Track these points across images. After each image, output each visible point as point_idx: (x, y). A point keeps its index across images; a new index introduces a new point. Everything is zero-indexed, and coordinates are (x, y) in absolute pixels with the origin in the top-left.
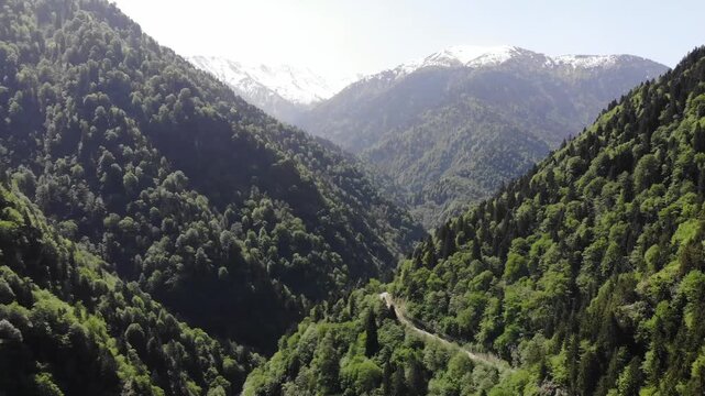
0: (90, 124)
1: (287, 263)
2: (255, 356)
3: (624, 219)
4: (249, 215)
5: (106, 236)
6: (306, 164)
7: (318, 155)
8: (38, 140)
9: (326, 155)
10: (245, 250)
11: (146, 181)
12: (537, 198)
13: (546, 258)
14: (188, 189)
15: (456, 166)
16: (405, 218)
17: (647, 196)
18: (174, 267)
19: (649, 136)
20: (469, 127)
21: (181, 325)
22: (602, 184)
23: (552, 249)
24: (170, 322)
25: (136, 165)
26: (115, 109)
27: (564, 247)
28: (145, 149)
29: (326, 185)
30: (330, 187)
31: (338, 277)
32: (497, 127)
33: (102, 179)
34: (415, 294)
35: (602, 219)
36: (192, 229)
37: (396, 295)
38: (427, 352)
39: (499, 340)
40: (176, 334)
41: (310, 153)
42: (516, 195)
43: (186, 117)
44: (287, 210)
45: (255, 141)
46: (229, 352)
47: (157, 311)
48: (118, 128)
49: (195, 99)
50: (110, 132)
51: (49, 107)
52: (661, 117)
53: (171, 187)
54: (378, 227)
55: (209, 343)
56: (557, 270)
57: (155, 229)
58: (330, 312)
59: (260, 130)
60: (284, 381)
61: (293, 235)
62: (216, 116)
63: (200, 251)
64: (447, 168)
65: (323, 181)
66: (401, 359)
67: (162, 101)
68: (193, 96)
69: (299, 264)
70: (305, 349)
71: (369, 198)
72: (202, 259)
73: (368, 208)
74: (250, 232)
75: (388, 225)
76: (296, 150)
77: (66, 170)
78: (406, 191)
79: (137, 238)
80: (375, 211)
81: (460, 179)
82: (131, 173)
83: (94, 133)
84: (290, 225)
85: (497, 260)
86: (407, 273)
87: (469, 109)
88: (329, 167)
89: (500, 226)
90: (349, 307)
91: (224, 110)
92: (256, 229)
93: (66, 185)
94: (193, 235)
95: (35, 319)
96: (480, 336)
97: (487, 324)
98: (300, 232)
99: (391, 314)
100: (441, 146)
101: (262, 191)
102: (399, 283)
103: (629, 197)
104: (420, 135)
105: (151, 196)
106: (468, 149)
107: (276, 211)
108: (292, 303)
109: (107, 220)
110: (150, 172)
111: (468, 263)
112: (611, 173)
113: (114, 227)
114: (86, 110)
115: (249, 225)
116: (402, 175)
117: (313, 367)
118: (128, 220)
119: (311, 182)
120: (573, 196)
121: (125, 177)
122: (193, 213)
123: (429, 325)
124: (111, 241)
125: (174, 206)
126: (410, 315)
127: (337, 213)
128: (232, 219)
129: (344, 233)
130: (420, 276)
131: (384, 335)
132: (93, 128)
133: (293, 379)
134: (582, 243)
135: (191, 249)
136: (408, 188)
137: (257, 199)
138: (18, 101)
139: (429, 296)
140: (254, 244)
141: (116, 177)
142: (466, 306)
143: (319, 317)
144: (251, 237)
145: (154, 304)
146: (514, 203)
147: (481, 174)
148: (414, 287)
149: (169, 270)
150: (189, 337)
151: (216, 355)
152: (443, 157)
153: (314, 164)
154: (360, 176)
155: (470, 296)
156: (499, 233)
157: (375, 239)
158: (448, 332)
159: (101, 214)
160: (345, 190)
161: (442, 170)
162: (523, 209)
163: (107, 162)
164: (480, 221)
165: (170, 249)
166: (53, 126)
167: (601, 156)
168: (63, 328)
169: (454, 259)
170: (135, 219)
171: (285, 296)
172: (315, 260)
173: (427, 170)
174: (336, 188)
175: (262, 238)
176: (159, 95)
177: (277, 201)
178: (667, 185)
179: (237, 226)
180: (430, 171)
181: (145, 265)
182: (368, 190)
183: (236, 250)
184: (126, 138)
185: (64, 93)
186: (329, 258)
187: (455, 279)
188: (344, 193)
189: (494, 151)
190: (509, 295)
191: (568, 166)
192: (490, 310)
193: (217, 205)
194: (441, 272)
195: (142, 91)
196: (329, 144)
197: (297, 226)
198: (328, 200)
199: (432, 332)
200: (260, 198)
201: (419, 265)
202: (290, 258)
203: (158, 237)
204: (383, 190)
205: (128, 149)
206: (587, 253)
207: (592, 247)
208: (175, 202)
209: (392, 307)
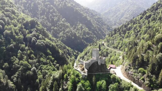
0: (47, 9)
1: (85, 37)
2: (79, 53)
3: (147, 27)
4: (78, 27)
5: (52, 31)
6: (89, 16)
7: (92, 14)
8: (37, 12)
9: (94, 14)
10: (77, 34)
11: (58, 20)
12: (133, 23)
13: (132, 34)
14: (66, 22)
15: (125, 16)
16: (111, 28)
17: (152, 23)
18: (65, 37)
19: (155, 11)
20: (129, 6)
21: (67, 47)
22: (145, 21)
23: (133, 32)
24: (65, 46)
25: (56, 17)
26: (51, 6)
27: (135, 32)
28: (58, 14)
29: (93, 21)
30: (94, 22)
31: (95, 40)
32: (135, 7)
33: (50, 20)
34: (108, 41)
35: (143, 27)
36: (68, 30)
37: (105, 42)
38: (109, 51)
39: (121, 48)
40: (66, 48)
41: (90, 14)
42: (129, 23)
43: (65, 7)
44: (85, 26)
45: (78, 12)
46: (75, 52)
47: (62, 44)
48: (52, 10)
49: (67, 3)
50: (51, 10)
51: (39, 6)
52: (158, 8)
53: (63, 22)
54: (104, 30)
55: (71, 50)
56: (133, 37)
57: (61, 30)
58: (93, 45)
59: (79, 9)
60: (84, 56)
61: (86, 31)
62: (71, 6)
63: (69, 34)
64: (123, 16)
65: (93, 20)
66: (104, 52)
67: (60, 4)
68: (66, 2)
69: (87, 37)
70: (88, 51)
71: (103, 24)
72: (69, 35)
73: (103, 26)
74: (78, 31)
75: (107, 30)
76: (87, 13)
77: (43, 18)
78: (112, 22)
79: (58, 31)
80: (104, 27)
81: (125, 19)
82: (55, 19)
83: (48, 11)
84: (86, 29)
85: (124, 35)
86: (107, 38)
87: (129, 2)
88: (94, 17)
89: (125, 29)
90: (96, 44)
91: (72, 5)
92: (79, 30)
93: (44, 21)
94: (67, 31)
95: (46, 42)
96: (118, 48)
97: (120, 46)
98: (88, 31)
99: (103, 45)
100: (122, 11)
101: (80, 23)
102: (105, 40)
103: (149, 23)
104: (117, 9)
105: (60, 23)
106: (128, 12)
107: (83, 27)
108: (86, 44)
109: (52, 28)
110: (59, 18)
111: (118, 36)
112: (147, 18)
113: (53, 29)
114: (46, 6)
115: (78, 29)
116: (112, 18)
117: (89, 53)
118: (56, 28)
119: (90, 20)
120: (139, 23)
121: (54, 20)
122: (67, 27)
123: (110, 46)
124: (53, 32)
125: (64, 25)
126: (107, 45)
127: (95, 27)
128: (74, 28)
129: (97, 31)
130: (109, 38)
131: (101, 48)
132: (48, 10)
133: (86, 55)
134: (138, 32)
135: (67, 34)
136: (113, 21)
137: (79, 24)
138: (33, 5)
139: (110, 42)
140: (79, 33)
141: (53, 19)
142: (117, 43)
143: (91, 45)
144: (78, 32)
145: (62, 43)
146: (128, 24)
147: (130, 18)
148: (108, 40)
149: (64, 37)
150: (68, 49)
151: (73, 52)
152: (122, 14)
153: (91, 16)
154: (101, 19)
155: (118, 41)
156: (125, 30)
157: (103, 33)
158: (113, 47)
159: (51, 27)
160: (98, 22)
161: (122, 17)
162: (130, 25)
163: (51, 17)
164: (122, 28)
165: (64, 33)
166: (40, 9)
167: (146, 15)
168: (50, 44)
169: (116, 35)
170: (57, 28)
171: (85, 43)
172: (90, 36)
173: (118, 17)
174: (95, 22)
175: (80, 32)
176: (59, 2)
177: (83, 25)
178: (155, 21)
179: (75, 29)
180: (119, 17)
181: (59, 36)
182: (103, 22)
183: (75, 34)
184: (54, 12)
185: (41, 2)
186: (93, 36)
187: (115, 38)
188: (97, 23)
189: (134, 12)
190: (124, 41)
191: (140, 17)
192: (120, 43)
193: (72, 25)
194: (113, 37)
195: (56, 1)
196: (95, 11)
197: (87, 30)
198: (93, 24)
199: (110, 47)
200: (80, 24)
201: (109, 36)
202: (86, 36)
203: (61, 31)
204: (107, 22)
205: (54, 14)
206: (139, 34)
207: (140, 32)
208: (64, 24)
209: (103, 43)
